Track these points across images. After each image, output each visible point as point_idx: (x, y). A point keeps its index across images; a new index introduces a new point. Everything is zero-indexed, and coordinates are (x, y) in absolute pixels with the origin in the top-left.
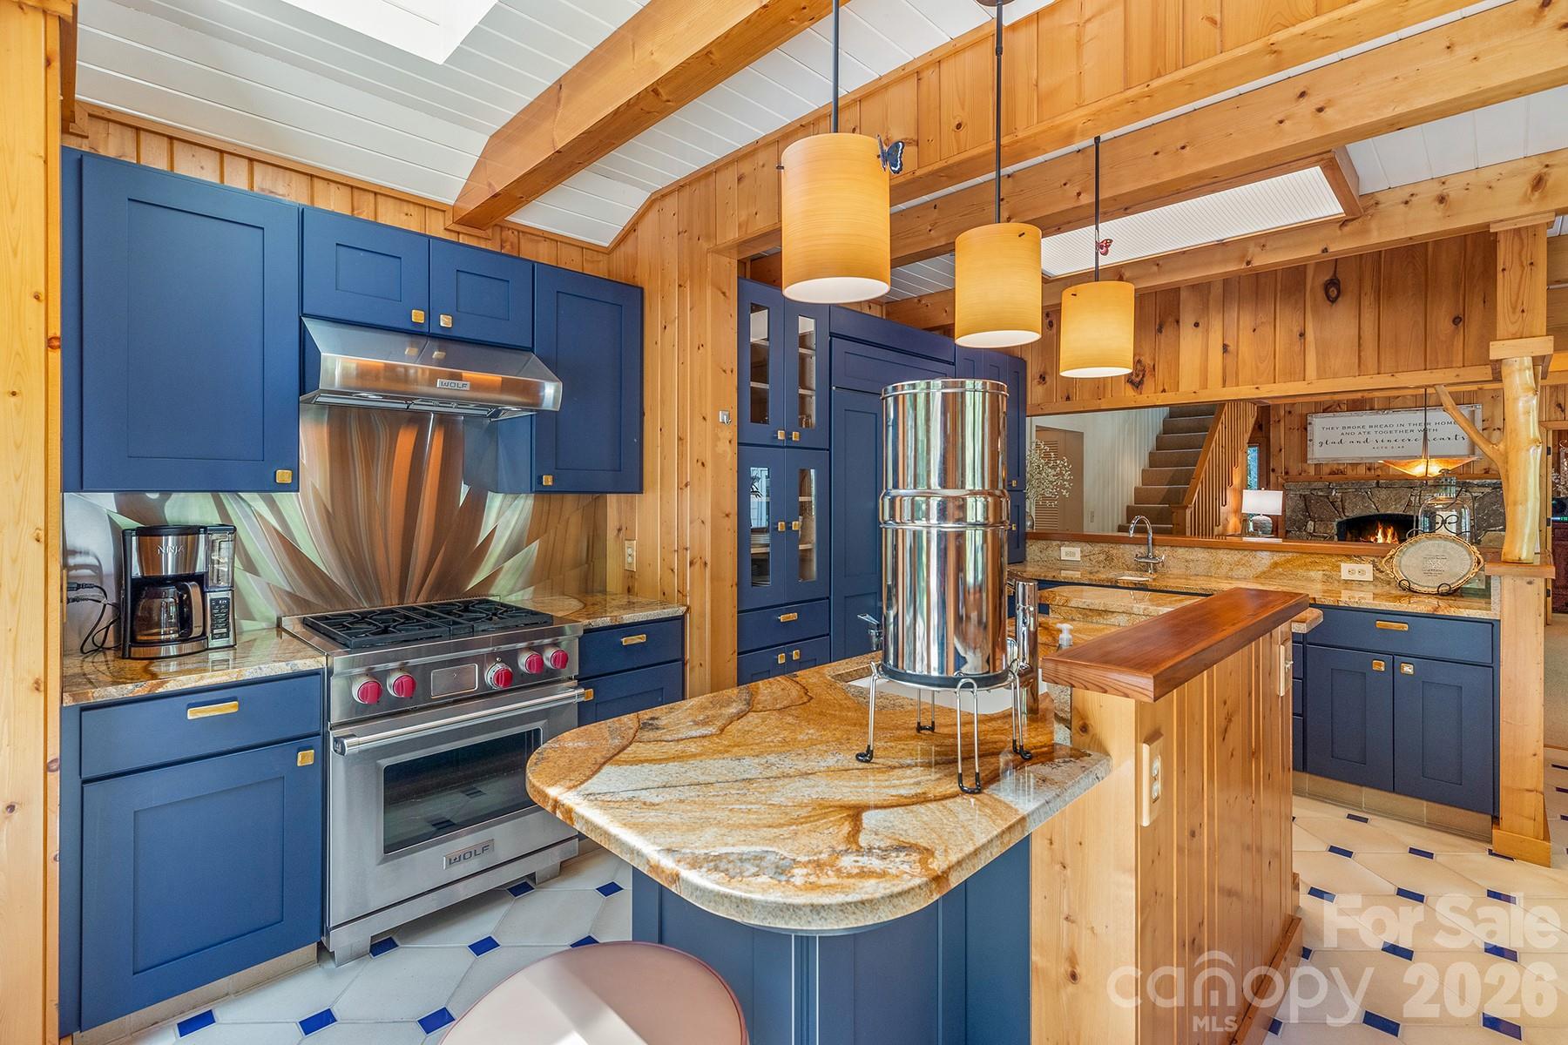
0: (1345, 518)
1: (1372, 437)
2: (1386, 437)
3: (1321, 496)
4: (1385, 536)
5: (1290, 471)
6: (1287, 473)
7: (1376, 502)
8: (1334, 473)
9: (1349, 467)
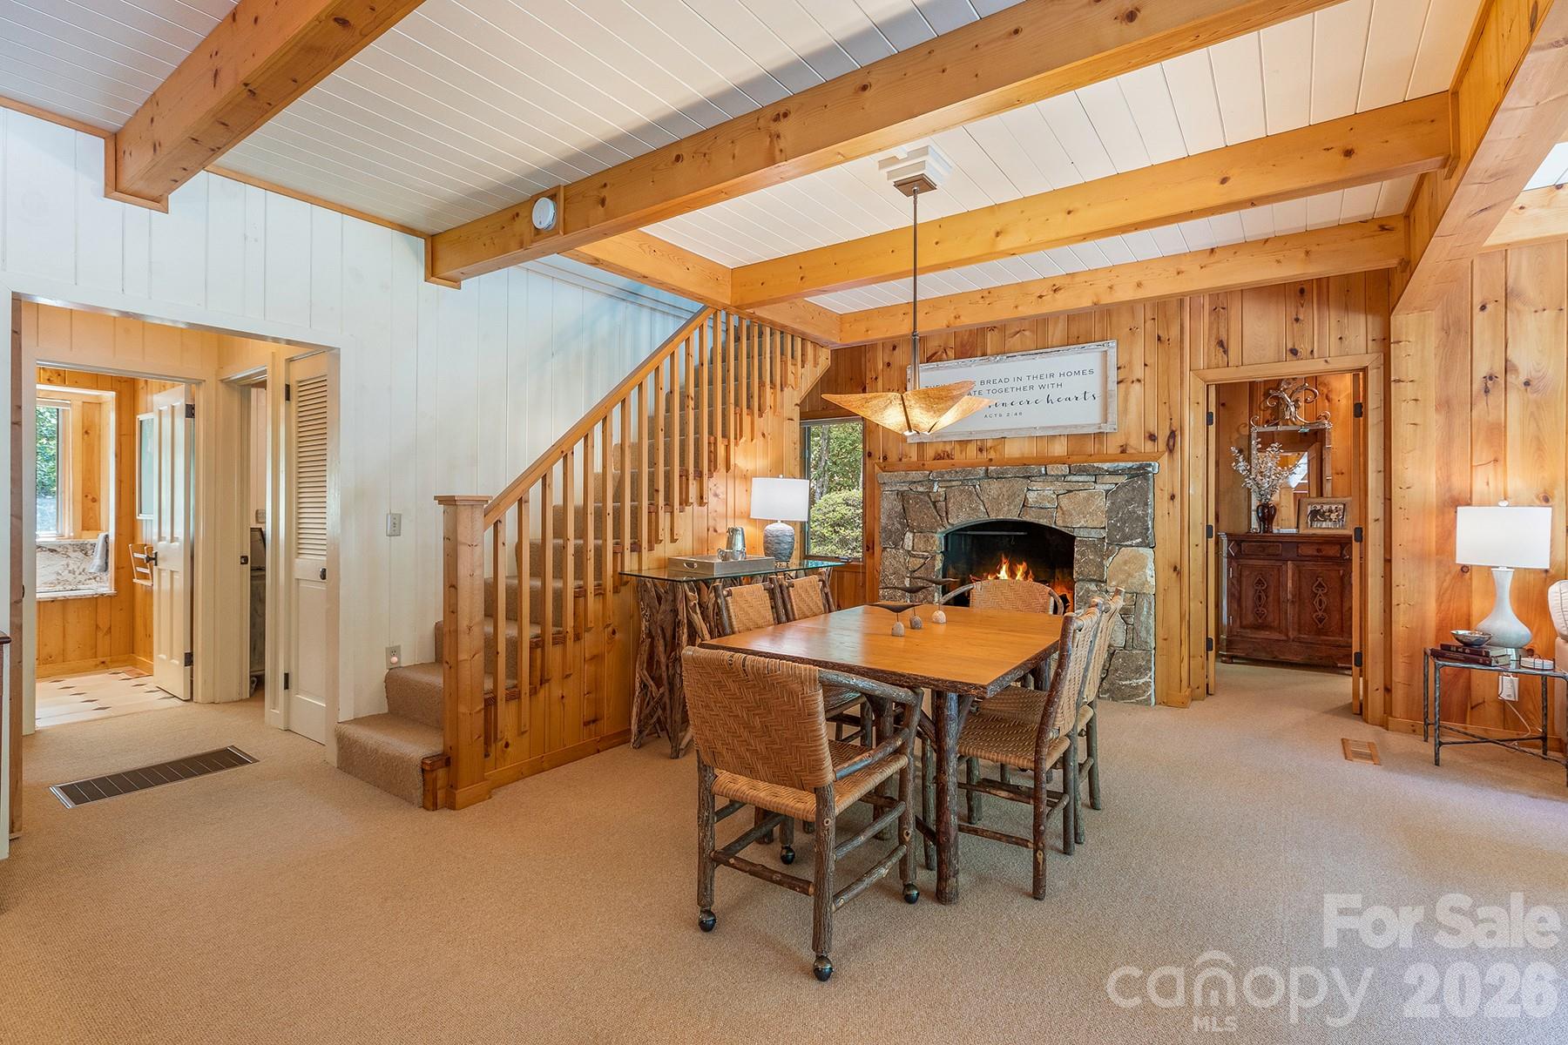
0: (952, 526)
3: (922, 493)
4: (1012, 573)
5: (889, 455)
6: (885, 458)
7: (984, 501)
8: (938, 457)
9: (957, 447)
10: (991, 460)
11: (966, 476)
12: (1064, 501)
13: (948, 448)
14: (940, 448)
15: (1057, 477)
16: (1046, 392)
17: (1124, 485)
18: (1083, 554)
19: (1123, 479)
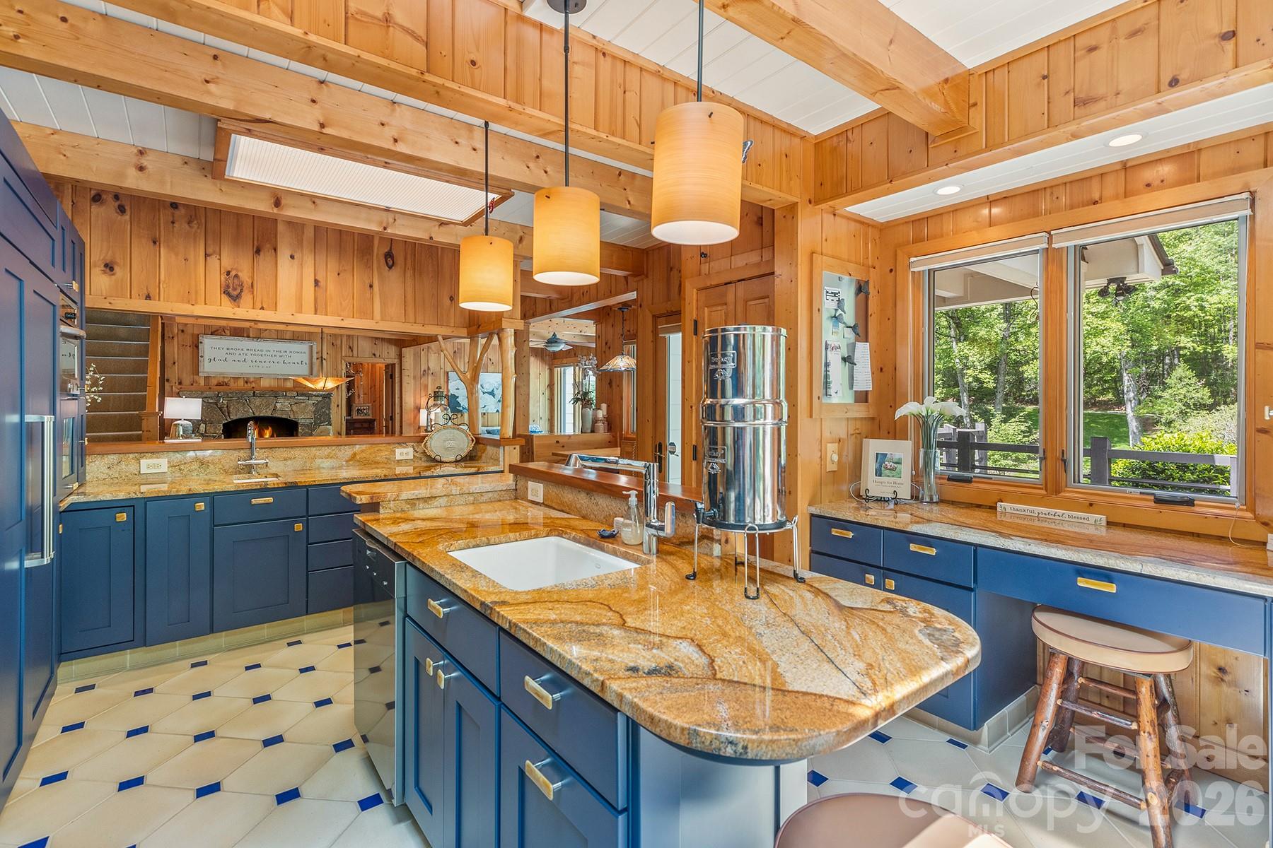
0: (230, 420)
1: (249, 358)
2: (259, 359)
3: (211, 403)
5: (183, 382)
6: (180, 383)
7: (252, 407)
8: (219, 384)
9: (232, 380)
10: (253, 388)
11: (241, 395)
12: (294, 408)
13: (226, 380)
14: (221, 380)
15: (291, 397)
16: (283, 359)
17: (321, 401)
18: (303, 430)
19: (320, 399)
